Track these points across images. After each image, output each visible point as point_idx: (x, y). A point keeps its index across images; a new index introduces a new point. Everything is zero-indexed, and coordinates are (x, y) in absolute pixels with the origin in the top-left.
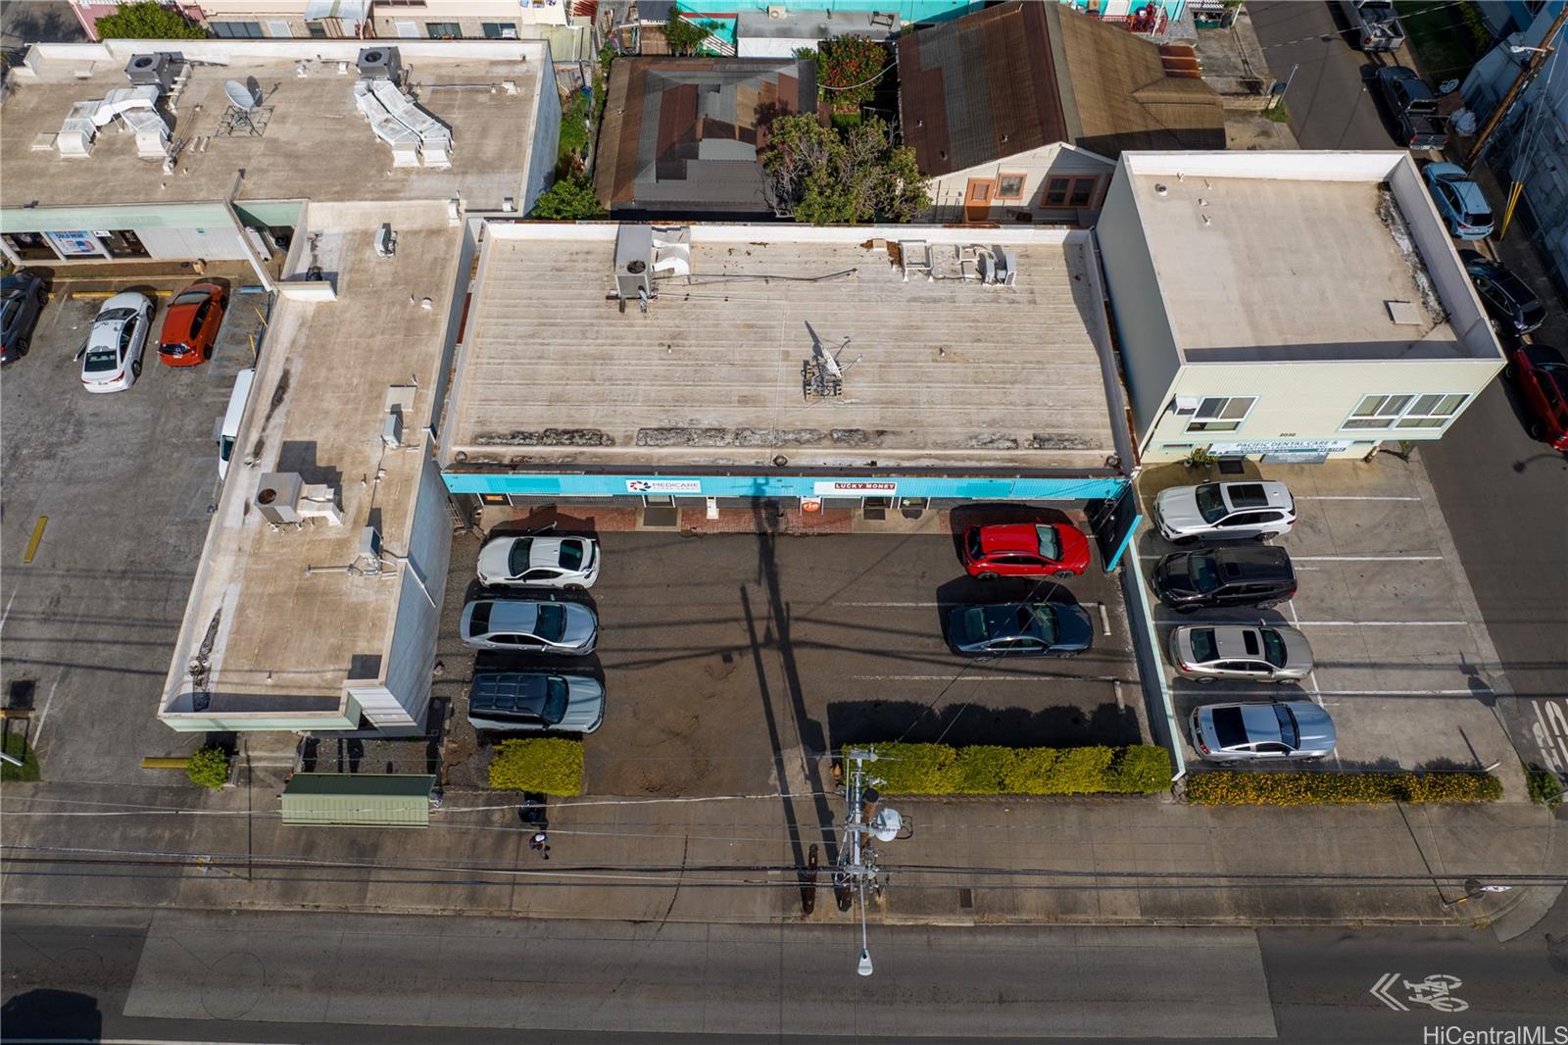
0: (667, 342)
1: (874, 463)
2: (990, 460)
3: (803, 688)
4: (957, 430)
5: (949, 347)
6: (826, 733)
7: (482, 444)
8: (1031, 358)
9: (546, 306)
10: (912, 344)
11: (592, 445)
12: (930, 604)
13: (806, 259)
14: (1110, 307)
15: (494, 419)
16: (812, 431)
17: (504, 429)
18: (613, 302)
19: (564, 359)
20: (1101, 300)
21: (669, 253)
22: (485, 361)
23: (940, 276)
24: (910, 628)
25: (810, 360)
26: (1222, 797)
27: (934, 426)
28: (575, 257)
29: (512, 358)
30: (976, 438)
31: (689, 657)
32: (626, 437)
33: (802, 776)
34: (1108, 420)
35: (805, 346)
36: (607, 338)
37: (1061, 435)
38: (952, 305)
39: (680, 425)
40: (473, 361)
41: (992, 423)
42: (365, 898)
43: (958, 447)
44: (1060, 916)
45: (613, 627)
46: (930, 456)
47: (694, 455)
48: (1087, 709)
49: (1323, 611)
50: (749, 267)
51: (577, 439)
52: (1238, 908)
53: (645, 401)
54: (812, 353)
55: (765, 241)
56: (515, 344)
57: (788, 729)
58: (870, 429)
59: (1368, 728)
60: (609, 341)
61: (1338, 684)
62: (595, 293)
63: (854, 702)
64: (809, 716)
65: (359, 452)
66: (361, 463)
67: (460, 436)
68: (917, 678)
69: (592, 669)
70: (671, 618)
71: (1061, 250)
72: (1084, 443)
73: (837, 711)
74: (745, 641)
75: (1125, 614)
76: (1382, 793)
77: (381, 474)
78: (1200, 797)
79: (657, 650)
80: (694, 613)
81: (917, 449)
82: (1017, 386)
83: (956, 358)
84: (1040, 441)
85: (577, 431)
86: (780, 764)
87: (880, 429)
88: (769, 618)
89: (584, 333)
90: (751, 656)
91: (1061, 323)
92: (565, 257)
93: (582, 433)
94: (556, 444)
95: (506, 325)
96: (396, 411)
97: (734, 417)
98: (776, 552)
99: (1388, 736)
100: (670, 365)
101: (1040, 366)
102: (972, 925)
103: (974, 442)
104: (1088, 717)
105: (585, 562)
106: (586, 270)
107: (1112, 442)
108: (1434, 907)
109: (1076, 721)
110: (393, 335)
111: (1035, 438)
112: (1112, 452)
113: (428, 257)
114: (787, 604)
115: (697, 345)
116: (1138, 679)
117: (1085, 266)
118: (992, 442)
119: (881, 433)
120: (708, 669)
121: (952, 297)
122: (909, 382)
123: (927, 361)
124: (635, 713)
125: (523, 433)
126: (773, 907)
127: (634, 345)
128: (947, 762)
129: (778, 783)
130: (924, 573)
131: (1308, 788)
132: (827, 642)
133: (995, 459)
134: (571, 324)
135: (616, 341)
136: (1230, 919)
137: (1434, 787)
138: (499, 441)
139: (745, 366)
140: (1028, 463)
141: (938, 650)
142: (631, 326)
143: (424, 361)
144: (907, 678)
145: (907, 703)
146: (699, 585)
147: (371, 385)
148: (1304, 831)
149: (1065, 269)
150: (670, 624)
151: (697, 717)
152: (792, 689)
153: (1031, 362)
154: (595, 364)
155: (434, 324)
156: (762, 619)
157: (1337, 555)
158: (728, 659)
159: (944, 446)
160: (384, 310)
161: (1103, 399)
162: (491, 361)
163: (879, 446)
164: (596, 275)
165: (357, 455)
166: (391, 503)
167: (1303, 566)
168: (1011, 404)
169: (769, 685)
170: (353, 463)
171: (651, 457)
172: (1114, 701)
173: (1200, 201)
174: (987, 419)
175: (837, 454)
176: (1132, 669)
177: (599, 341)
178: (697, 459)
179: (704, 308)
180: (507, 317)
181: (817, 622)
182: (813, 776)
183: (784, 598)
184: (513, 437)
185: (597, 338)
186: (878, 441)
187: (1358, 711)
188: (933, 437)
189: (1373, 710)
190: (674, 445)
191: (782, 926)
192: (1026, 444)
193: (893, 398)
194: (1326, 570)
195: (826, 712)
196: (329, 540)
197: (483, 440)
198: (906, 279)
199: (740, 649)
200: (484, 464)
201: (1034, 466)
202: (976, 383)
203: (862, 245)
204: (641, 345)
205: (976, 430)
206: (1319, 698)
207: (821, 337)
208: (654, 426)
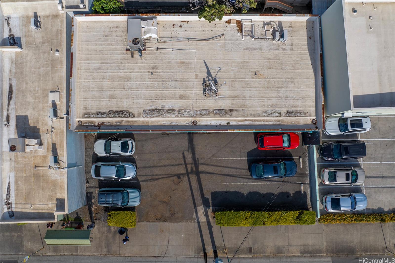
0: (151, 71)
1: (228, 123)
2: (270, 121)
3: (203, 187)
4: (259, 109)
5: (259, 71)
6: (210, 202)
7: (87, 117)
8: (289, 77)
9: (103, 54)
10: (244, 70)
11: (127, 117)
12: (245, 158)
13: (204, 29)
14: (322, 56)
15: (90, 107)
16: (206, 110)
17: (94, 111)
18: (129, 52)
19: (112, 79)
20: (319, 52)
21: (149, 31)
22: (83, 80)
23: (257, 37)
24: (238, 167)
25: (206, 78)
26: (329, 222)
27: (251, 107)
28: (112, 30)
29: (93, 79)
30: (266, 112)
31: (167, 177)
32: (139, 113)
33: (203, 215)
34: (314, 104)
35: (203, 72)
36: (128, 69)
37: (297, 110)
38: (260, 51)
39: (158, 108)
40: (79, 81)
41: (272, 106)
42: (78, 252)
43: (259, 116)
44: (277, 254)
45: (142, 168)
46: (248, 120)
47: (164, 121)
48: (292, 193)
49: (371, 158)
50: (181, 34)
51: (121, 115)
52: (328, 251)
53: (144, 98)
54: (206, 75)
55: (187, 20)
56: (93, 73)
57: (199, 200)
58: (227, 109)
59: (377, 198)
60: (129, 71)
61: (371, 183)
62: (121, 47)
63: (219, 192)
64: (205, 196)
65: (43, 120)
67: (78, 114)
68: (239, 183)
69: (136, 182)
70: (161, 164)
71: (305, 23)
72: (305, 114)
73: (214, 194)
74: (184, 171)
75: (308, 161)
76: (377, 220)
77: (53, 130)
78: (322, 222)
79: (156, 175)
80: (167, 162)
81: (244, 117)
82: (283, 89)
83: (261, 77)
84: (289, 113)
85: (120, 111)
86: (196, 211)
87: (232, 109)
88: (192, 164)
89: (119, 67)
90: (187, 177)
91: (302, 60)
92: (108, 30)
93: (122, 112)
94: (113, 117)
95: (88, 64)
96: (54, 105)
97: (178, 104)
98: (194, 140)
99: (382, 200)
100: (153, 81)
101: (292, 80)
102: (252, 256)
103: (265, 114)
104: (292, 195)
105: (130, 149)
106: (117, 36)
107: (314, 113)
108: (384, 250)
109: (288, 196)
110: (47, 67)
111: (287, 112)
112: (314, 118)
113: (55, 29)
114: (198, 159)
115: (163, 72)
116: (309, 183)
117: (314, 32)
118: (271, 114)
119: (231, 110)
120: (173, 181)
121: (261, 48)
122: (243, 88)
123: (250, 78)
124: (151, 196)
125: (101, 112)
126: (195, 253)
127: (138, 72)
128: (248, 217)
129: (196, 217)
130: (243, 147)
131: (355, 220)
132: (211, 172)
133: (272, 121)
134: (114, 63)
135: (131, 70)
136: (325, 254)
137: (393, 218)
138: (93, 116)
139: (181, 81)
140: (284, 122)
141: (246, 174)
142: (136, 63)
143: (60, 80)
144: (236, 183)
145: (236, 192)
146: (169, 152)
147: (43, 91)
148: (351, 229)
149: (306, 33)
150: (160, 166)
151: (170, 197)
152: (200, 187)
153: (289, 78)
154: (124, 81)
155: (61, 62)
156: (190, 164)
157: (380, 138)
158: (179, 178)
159: (254, 116)
160: (42, 56)
161: (314, 95)
162: (86, 80)
163: (231, 116)
164: (121, 39)
165: (43, 121)
166: (59, 141)
167: (368, 142)
168: (280, 97)
169: (192, 186)
170: (42, 125)
171: (148, 122)
172: (300, 190)
173: (370, 17)
174: (271, 104)
175: (216, 120)
176: (307, 179)
177: (125, 71)
178: (165, 122)
179: (164, 54)
180: (89, 60)
181: (207, 165)
182: (206, 215)
183: (197, 156)
184: (98, 114)
185: (124, 69)
186: (230, 114)
187: (375, 192)
188: (250, 112)
189: (380, 192)
190: (156, 117)
191: (197, 257)
192: (284, 114)
193: (236, 95)
194: (375, 144)
195: (210, 195)
196: (40, 156)
197: (87, 116)
198: (243, 39)
199: (183, 174)
200: (88, 125)
201: (285, 123)
202: (267, 88)
203: (226, 22)
204: (141, 72)
205: (266, 109)
206: (364, 188)
207: (210, 67)
208: (148, 109)
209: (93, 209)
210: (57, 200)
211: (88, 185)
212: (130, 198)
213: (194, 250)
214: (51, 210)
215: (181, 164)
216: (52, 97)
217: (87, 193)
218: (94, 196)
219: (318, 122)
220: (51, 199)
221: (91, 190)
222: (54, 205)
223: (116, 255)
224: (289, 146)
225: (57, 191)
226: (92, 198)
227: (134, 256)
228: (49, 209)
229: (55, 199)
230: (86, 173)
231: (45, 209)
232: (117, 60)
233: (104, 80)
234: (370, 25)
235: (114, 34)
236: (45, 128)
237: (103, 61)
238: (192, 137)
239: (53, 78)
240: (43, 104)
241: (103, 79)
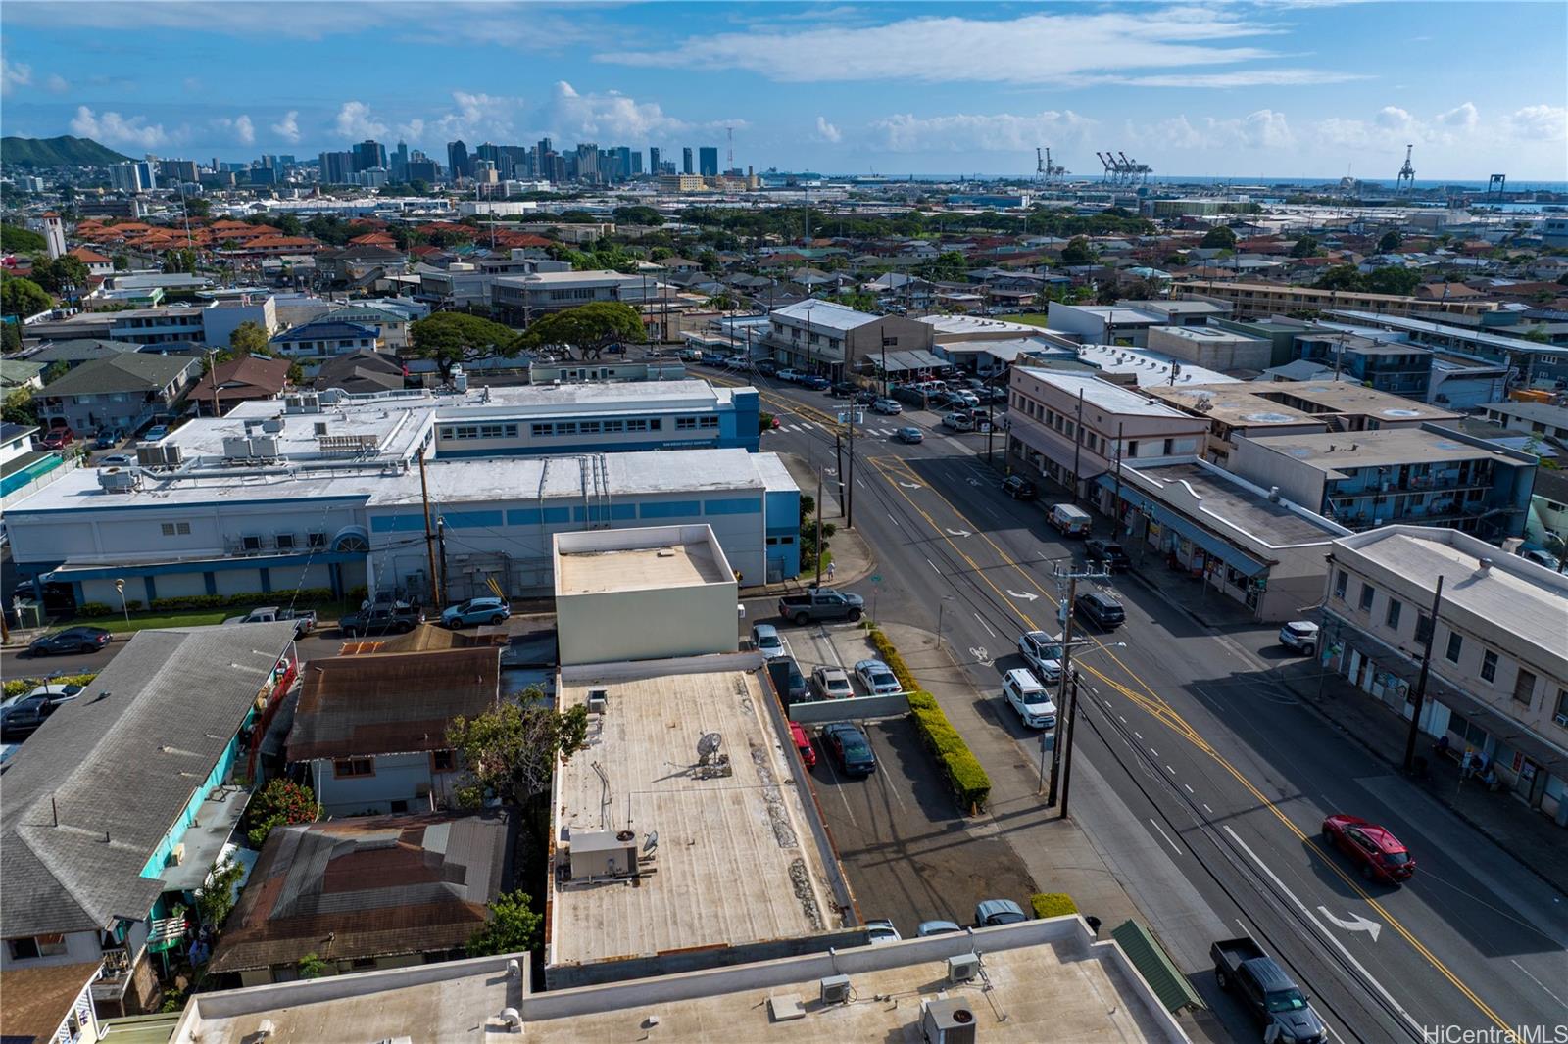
0: (684, 847)
1: (778, 747)
2: (762, 708)
3: (925, 833)
5: (667, 724)
8: (673, 696)
11: (805, 870)
12: (839, 787)
16: (759, 771)
18: (641, 882)
19: (716, 901)
24: (863, 793)
25: (690, 777)
28: (582, 916)
30: (745, 712)
31: (929, 885)
32: (791, 853)
33: (985, 828)
35: (677, 781)
36: (685, 880)
37: (735, 687)
39: (771, 829)
41: (732, 708)
43: (756, 718)
46: (766, 728)
48: (886, 733)
50: (593, 813)
51: (802, 879)
53: (750, 848)
54: (684, 777)
57: (955, 837)
60: (689, 878)
62: (631, 896)
63: (924, 812)
64: (945, 828)
65: (860, 1025)
66: (872, 1019)
68: (896, 790)
72: (738, 679)
73: (934, 817)
74: (904, 862)
75: (818, 723)
76: (893, 655)
77: (881, 997)
80: (894, 887)
81: (761, 732)
82: (697, 700)
83: (677, 722)
86: (981, 837)
87: (748, 745)
88: (882, 853)
89: (681, 895)
90: (914, 857)
92: (583, 923)
93: (794, 878)
97: (755, 805)
100: (710, 841)
101: (679, 693)
102: (1032, 764)
104: (890, 734)
106: (599, 906)
107: (736, 672)
108: (941, 651)
111: (740, 694)
112: (743, 672)
114: (867, 845)
116: (860, 719)
118: (747, 707)
119: (752, 745)
120: (934, 876)
125: (805, 910)
127: (691, 864)
129: (996, 837)
132: (889, 825)
134: (672, 904)
135: (689, 875)
137: (883, 646)
138: (819, 924)
139: (702, 806)
140: (759, 696)
141: (872, 782)
144: (897, 793)
145: (914, 792)
150: (908, 898)
151: (971, 876)
152: (927, 838)
153: (676, 696)
154: (718, 882)
155: (680, 1010)
156: (884, 855)
158: (922, 868)
159: (756, 723)
163: (763, 745)
164: (606, 898)
166: (907, 982)
168: (714, 702)
169: (932, 848)
172: (876, 726)
174: (729, 709)
175: (775, 760)
177: (690, 883)
181: (876, 832)
182: (983, 823)
183: (863, 847)
184: (812, 915)
185: (687, 886)
186: (759, 746)
188: (749, 726)
192: (745, 697)
195: (938, 822)
199: (912, 863)
202: (698, 714)
205: (739, 713)
207: (666, 775)
208: (776, 841)
210: (1062, 961)
212: (1003, 911)
213: (1064, 832)
214: (1098, 970)
215: (890, 867)
216: (786, 1011)
219: (750, 668)
222: (1082, 966)
225: (1041, 964)
228: (1096, 974)
232: (663, 898)
233: (720, 914)
235: (593, 910)
236: (881, 1016)
237: (670, 922)
239: (729, 1023)
240: (813, 1034)
241: (717, 916)
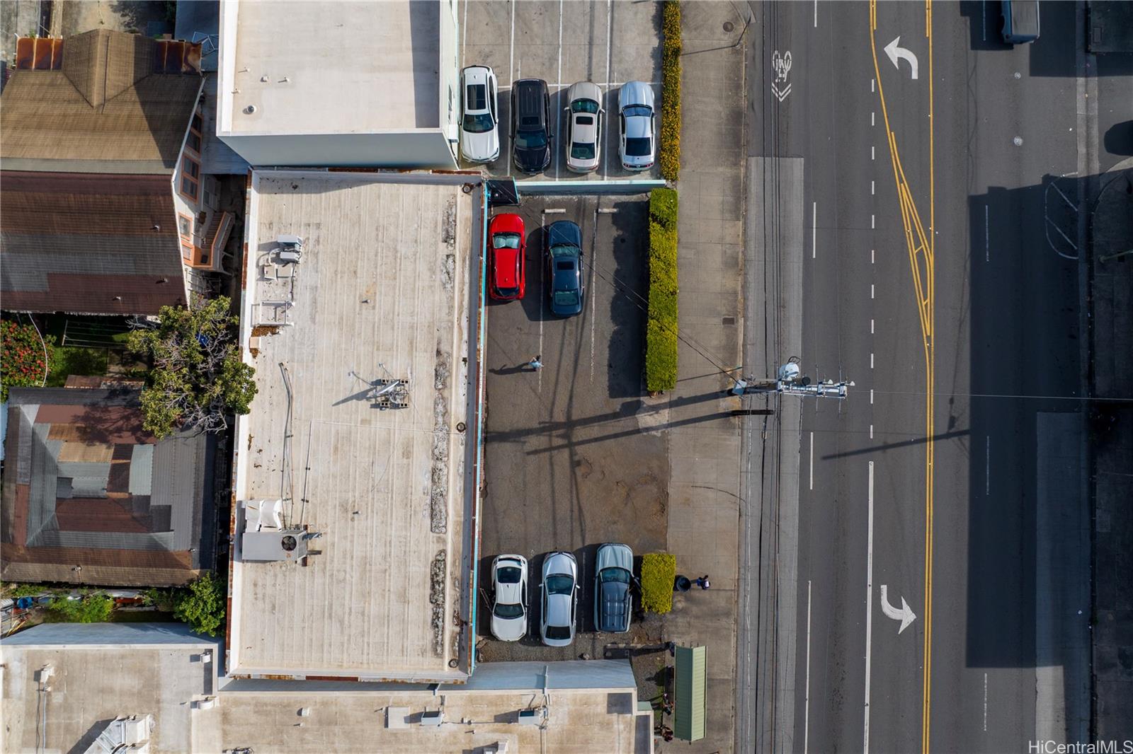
0: (350, 515)
1: (464, 360)
2: (464, 276)
3: (599, 413)
4: (437, 298)
5: (361, 296)
6: (629, 399)
7: (443, 650)
8: (374, 233)
9: (311, 614)
10: (357, 325)
11: (445, 567)
12: (541, 326)
13: (267, 404)
14: (334, 168)
15: (420, 643)
16: (436, 404)
17: (430, 634)
18: (309, 560)
19: (365, 595)
20: (326, 174)
21: (268, 516)
22: (365, 656)
23: (290, 296)
24: (559, 341)
25: (369, 403)
26: (676, 160)
27: (433, 314)
28: (260, 596)
29: (363, 636)
30: (444, 284)
31: (577, 489)
32: (438, 542)
33: (656, 416)
34: (432, 187)
35: (357, 407)
36: (345, 563)
37: (444, 223)
38: (319, 290)
39: (428, 502)
40: (365, 666)
41: (432, 271)
42: (727, 679)
43: (453, 298)
44: (739, 267)
45: (555, 542)
46: (459, 319)
47: (455, 490)
48: (615, 233)
49: (551, 65)
50: (276, 449)
51: (440, 579)
52: (736, 164)
53: (406, 530)
54: (364, 401)
55: (247, 437)
56: (350, 636)
57: (625, 424)
58: (435, 361)
59: (632, 59)
60: (348, 561)
61: (602, 70)
62: (300, 576)
63: (609, 381)
64: (618, 410)
65: (445, 741)
66: (455, 737)
67: (436, 667)
68: (593, 339)
69: (584, 553)
70: (550, 503)
71: (265, 196)
72: (450, 207)
73: (614, 391)
74: (565, 453)
75: (550, 197)
76: (676, 64)
77: (466, 721)
78: (676, 173)
79: (572, 511)
80: (545, 488)
81: (453, 327)
82: (399, 248)
83: (372, 291)
84: (449, 238)
85: (432, 579)
86: (647, 429)
87: (435, 353)
88: (550, 436)
89: (339, 582)
90: (576, 447)
91: (340, 206)
92: (260, 604)
93: (434, 576)
94: (444, 594)
95: (330, 645)
96: (414, 718)
97: (422, 463)
98: (501, 430)
99: (637, 49)
100: (373, 512)
101: (381, 229)
102: (743, 319)
103: (448, 286)
104: (620, 232)
105: (514, 564)
106: (274, 585)
107: (451, 187)
108: (737, 52)
109: (623, 241)
110: (335, 735)
111: (446, 242)
112: (459, 188)
113: (253, 718)
114: (540, 423)
115: (354, 491)
116: (596, 197)
117: (283, 180)
118: (448, 273)
119: (439, 353)
120: (585, 476)
121: (312, 289)
122: (393, 329)
123: (374, 313)
124: (615, 523)
125: (433, 620)
126: (733, 434)
127: (352, 542)
128: (659, 325)
129: (660, 431)
130: (518, 328)
131: (673, 107)
132: (568, 396)
133: (463, 272)
134: (331, 593)
135: (348, 556)
136: (743, 170)
137: (672, 32)
138: (440, 637)
139: (374, 454)
140: (466, 249)
141: (574, 324)
142: (333, 545)
144: (593, 346)
145: (609, 347)
146: (525, 484)
147: (384, 743)
148: (693, 115)
149: (285, 195)
150: (554, 503)
151: (618, 483)
152: (599, 421)
153: (377, 235)
154: (370, 571)
155: (325, 704)
156: (550, 441)
157: (510, 45)
158: (578, 463)
159: (451, 308)
160: (309, 746)
161: (412, 186)
162: (365, 651)
163: (450, 355)
164: (280, 576)
165: (448, 741)
166: (489, 709)
167: (517, 70)
168: (415, 255)
169: (596, 436)
170: (455, 744)
171: (457, 523)
172: (611, 215)
173: (262, 80)
174: (429, 274)
175: (456, 386)
176: (589, 199)
177: (348, 569)
178: (458, 489)
179: (317, 487)
180: (322, 645)
181: (553, 404)
182: (656, 409)
183: (535, 425)
184: (437, 626)
185: (345, 571)
186: (445, 355)
187: (620, 62)
188: (444, 314)
189: (620, 52)
190: (446, 506)
191: (742, 429)
192: (450, 248)
193: (408, 343)
194: (522, 56)
195: (616, 399)
196: (519, 748)
197: (439, 649)
198: (292, 324)
199: (572, 455)
200: (459, 646)
201: (469, 246)
202: (395, 279)
203: (254, 357)
204: (353, 536)
205: (437, 283)
206: (611, 84)
207: (348, 395)
208: (429, 521)
209: (639, 646)
210: (609, 712)
211: (587, 656)
212: (615, 566)
213: (727, 437)
214: (631, 725)
215: (551, 458)
216: (397, 722)
217: (606, 658)
218: (612, 643)
219: (468, 182)
220: (608, 724)
221: (599, 649)
222: (620, 719)
223: (736, 599)
224: (519, 235)
225: (592, 711)
226: (615, 646)
227: (739, 560)
228: (627, 729)
229: (608, 716)
230: (564, 660)
231: (629, 739)
232: (324, 584)
233: (366, 611)
234: (279, 82)
235: (269, 590)
236: (462, 736)
237: (326, 614)
238: (494, 434)
239: (357, 722)
240: (411, 743)
241: (363, 614)
